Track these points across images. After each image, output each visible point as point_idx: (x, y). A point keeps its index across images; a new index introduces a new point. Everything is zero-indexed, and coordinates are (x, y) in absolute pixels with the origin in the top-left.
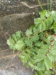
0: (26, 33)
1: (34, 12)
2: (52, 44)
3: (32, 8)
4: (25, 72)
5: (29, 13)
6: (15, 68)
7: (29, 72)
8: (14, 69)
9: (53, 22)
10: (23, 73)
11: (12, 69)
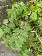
0: (4, 22)
1: (7, 5)
2: (23, 28)
3: (4, 2)
4: (13, 54)
5: (3, 6)
6: (5, 52)
7: (16, 54)
8: (3, 53)
9: (23, 11)
10: (11, 55)
11: (2, 54)
